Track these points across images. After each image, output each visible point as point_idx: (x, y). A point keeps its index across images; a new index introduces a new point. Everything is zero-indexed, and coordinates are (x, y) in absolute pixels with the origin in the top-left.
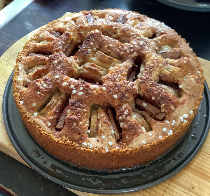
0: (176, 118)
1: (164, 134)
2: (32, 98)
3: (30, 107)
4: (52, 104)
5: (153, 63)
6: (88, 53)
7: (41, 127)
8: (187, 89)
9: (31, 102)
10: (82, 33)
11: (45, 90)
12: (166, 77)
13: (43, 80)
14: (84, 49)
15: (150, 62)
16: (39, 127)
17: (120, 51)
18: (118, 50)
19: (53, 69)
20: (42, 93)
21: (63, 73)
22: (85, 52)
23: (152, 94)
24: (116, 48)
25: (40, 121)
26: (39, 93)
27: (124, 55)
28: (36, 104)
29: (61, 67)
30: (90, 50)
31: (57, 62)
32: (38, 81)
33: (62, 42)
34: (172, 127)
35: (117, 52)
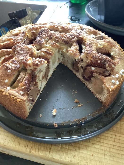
0: (118, 72)
1: (114, 84)
2: (4, 77)
3: (3, 83)
4: (21, 78)
5: (90, 41)
6: (42, 42)
7: (15, 96)
8: (116, 55)
9: (4, 79)
10: (34, 31)
11: (14, 69)
12: (100, 50)
13: (11, 62)
14: (39, 39)
15: (88, 41)
16: (13, 96)
17: (65, 38)
18: (63, 38)
19: (18, 54)
20: (12, 71)
21: (26, 55)
22: (40, 41)
23: (97, 59)
24: (61, 37)
25: (13, 92)
26: (9, 71)
27: (69, 40)
28: (8, 80)
29: (24, 52)
30: (43, 40)
31: (20, 49)
32: (7, 63)
33: (21, 37)
34: (117, 79)
35: (63, 39)
